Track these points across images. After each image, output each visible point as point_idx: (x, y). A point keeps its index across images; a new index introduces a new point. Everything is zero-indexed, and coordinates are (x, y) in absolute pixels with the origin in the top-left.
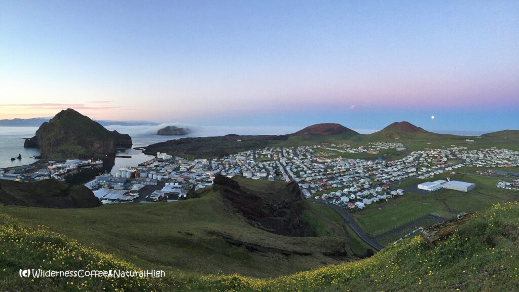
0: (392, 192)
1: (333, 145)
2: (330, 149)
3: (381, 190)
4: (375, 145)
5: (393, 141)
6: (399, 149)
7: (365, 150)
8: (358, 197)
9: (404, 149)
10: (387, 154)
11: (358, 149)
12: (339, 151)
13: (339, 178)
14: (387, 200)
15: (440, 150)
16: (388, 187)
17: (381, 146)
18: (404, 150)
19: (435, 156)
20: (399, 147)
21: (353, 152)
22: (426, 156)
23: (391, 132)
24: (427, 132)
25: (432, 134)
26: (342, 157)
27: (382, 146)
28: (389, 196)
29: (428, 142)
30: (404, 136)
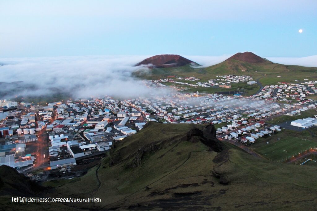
0: (271, 128)
1: (180, 78)
2: (179, 83)
3: (260, 126)
4: (225, 79)
5: (240, 74)
6: (250, 83)
7: (217, 84)
8: (245, 133)
9: (254, 82)
10: (240, 88)
11: (208, 82)
12: (190, 85)
13: (213, 115)
14: (270, 135)
15: (294, 84)
16: (265, 123)
17: (230, 80)
18: (255, 84)
19: (292, 91)
20: (249, 80)
21: (206, 86)
22: (281, 91)
23: (236, 63)
24: (272, 63)
25: (278, 65)
26: (199, 92)
27: (232, 80)
28: (271, 132)
29: (278, 74)
30: (250, 68)
